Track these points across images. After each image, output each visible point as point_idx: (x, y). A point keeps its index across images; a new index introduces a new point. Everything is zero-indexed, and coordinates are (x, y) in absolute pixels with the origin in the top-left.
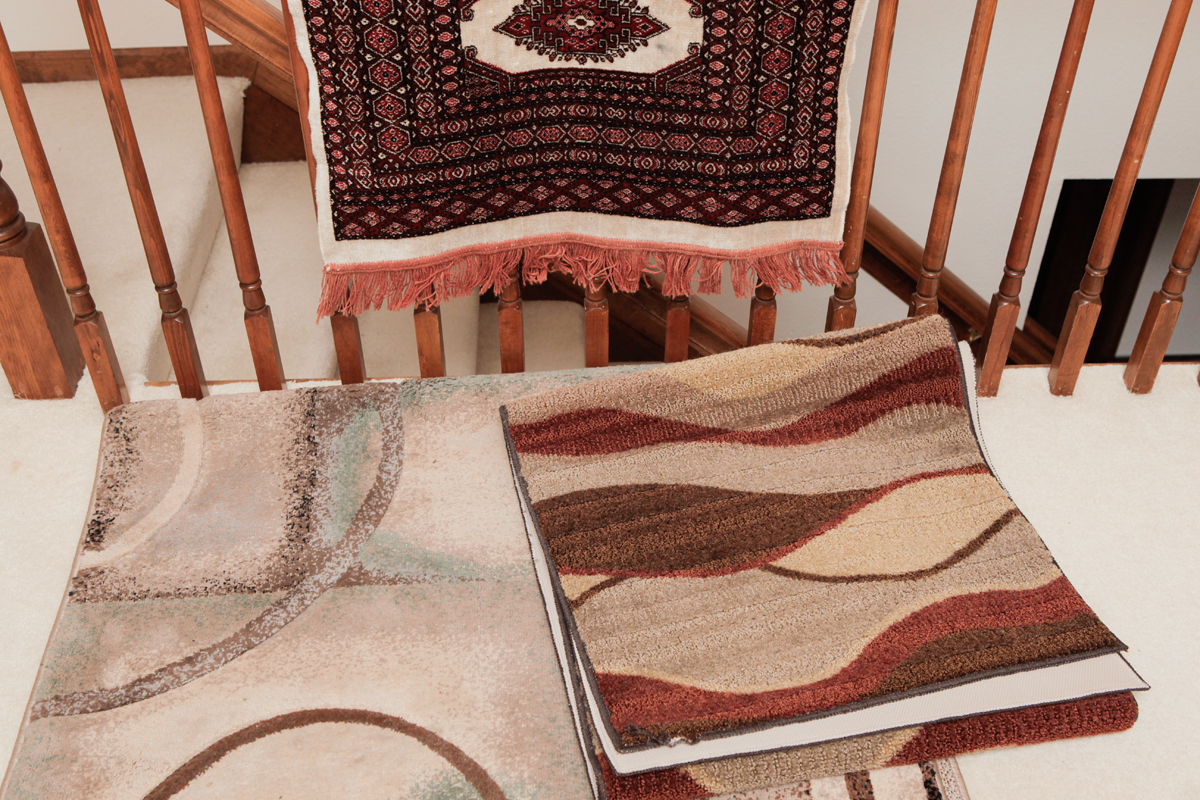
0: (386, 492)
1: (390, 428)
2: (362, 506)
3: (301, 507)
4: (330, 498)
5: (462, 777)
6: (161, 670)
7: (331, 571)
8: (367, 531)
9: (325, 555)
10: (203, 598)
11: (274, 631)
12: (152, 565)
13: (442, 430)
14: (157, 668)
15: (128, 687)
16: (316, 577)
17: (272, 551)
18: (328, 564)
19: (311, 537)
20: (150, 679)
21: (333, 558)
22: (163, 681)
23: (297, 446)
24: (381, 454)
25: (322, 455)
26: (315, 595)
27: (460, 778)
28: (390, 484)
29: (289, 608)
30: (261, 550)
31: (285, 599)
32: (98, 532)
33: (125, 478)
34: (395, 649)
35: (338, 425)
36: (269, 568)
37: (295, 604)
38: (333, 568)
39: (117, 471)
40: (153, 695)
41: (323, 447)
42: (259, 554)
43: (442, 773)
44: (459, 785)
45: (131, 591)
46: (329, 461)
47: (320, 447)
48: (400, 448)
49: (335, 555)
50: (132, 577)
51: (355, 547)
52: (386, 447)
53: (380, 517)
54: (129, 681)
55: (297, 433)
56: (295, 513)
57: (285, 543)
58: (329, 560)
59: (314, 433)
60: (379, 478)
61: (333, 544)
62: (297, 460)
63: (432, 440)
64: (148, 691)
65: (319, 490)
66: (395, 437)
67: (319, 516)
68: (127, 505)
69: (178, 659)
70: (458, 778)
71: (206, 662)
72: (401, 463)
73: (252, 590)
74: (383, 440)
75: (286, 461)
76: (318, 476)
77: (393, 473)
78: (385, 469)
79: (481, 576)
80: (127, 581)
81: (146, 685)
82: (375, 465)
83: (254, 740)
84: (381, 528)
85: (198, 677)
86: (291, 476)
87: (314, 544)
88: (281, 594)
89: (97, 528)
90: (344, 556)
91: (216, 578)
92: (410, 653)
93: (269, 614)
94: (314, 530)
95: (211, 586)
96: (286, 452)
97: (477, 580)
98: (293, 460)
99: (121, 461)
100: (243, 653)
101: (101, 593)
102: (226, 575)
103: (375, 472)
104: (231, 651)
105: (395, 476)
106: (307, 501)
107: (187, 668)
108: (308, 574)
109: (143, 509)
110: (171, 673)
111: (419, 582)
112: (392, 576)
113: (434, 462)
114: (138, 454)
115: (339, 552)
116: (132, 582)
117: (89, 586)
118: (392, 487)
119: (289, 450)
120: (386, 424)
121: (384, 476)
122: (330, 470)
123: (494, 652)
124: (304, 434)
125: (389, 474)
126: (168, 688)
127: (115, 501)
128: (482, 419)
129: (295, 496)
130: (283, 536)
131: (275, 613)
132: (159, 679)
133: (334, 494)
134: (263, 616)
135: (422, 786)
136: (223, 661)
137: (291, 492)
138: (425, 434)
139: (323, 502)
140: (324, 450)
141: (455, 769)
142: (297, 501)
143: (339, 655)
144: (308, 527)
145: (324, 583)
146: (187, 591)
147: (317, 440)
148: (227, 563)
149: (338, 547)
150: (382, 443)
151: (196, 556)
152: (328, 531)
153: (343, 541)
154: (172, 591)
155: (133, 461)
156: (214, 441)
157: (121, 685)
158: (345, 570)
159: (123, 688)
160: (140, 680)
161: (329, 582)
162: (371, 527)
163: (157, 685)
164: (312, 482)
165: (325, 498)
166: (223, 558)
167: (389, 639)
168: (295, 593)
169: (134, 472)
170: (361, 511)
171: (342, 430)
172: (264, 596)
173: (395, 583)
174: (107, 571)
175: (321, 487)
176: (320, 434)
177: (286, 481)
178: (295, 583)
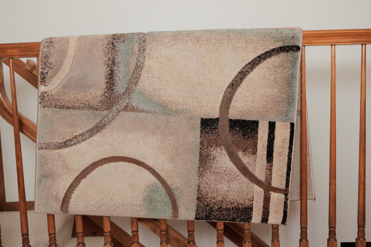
0: (139, 71)
1: (141, 42)
2: (131, 77)
3: (110, 74)
4: (120, 71)
5: (161, 185)
6: (73, 138)
7: (122, 104)
8: (133, 88)
9: (119, 97)
10: (82, 110)
11: (105, 126)
12: (64, 95)
13: (160, 45)
14: (72, 137)
15: (65, 143)
16: (117, 106)
17: (102, 93)
18: (120, 101)
19: (114, 89)
20: (70, 140)
21: (122, 99)
22: (74, 142)
23: (108, 46)
24: (138, 52)
25: (117, 51)
26: (117, 114)
27: (160, 185)
28: (140, 67)
29: (109, 118)
30: (98, 92)
31: (108, 115)
32: (44, 78)
33: (49, 54)
34: (142, 139)
35: (123, 39)
36: (101, 101)
37: (111, 117)
38: (122, 103)
39: (46, 50)
40: (72, 145)
41: (117, 48)
42: (98, 94)
43: (155, 183)
44: (160, 187)
45: (59, 105)
46: (119, 54)
47: (116, 47)
48: (144, 50)
49: (123, 98)
50: (58, 99)
51: (129, 95)
52: (139, 50)
53: (137, 82)
54: (65, 141)
55: (109, 41)
56: (108, 77)
57: (106, 90)
58: (121, 100)
59: (115, 41)
60: (137, 64)
61: (121, 93)
62: (108, 52)
63: (156, 49)
64: (70, 144)
65: (116, 67)
66: (143, 46)
67: (117, 79)
68: (51, 66)
69: (78, 134)
70: (159, 185)
71: (86, 136)
72: (144, 57)
73: (97, 109)
74: (138, 47)
75: (104, 52)
76: (115, 60)
77: (142, 62)
78: (139, 60)
79: (170, 113)
80: (57, 100)
81: (70, 142)
82: (136, 58)
83: (103, 165)
84: (138, 87)
85: (84, 141)
86: (106, 59)
87: (116, 92)
88: (106, 112)
89: (43, 76)
90: (125, 99)
91: (85, 103)
92: (147, 141)
93: (103, 120)
94: (115, 86)
95: (83, 106)
96: (104, 48)
97: (168, 114)
98: (107, 52)
99: (47, 46)
100: (96, 133)
101: (49, 104)
102: (88, 102)
103: (135, 61)
104: (93, 133)
105: (142, 63)
106: (112, 71)
107: (81, 137)
108: (114, 105)
109: (57, 69)
110: (76, 138)
111: (150, 113)
112: (141, 109)
113: (156, 58)
114: (54, 44)
115: (124, 97)
116: (59, 101)
117: (45, 101)
118: (141, 68)
119: (105, 47)
120: (140, 41)
121: (139, 63)
122: (119, 58)
123: (172, 144)
124: (111, 42)
125: (140, 62)
126: (76, 144)
127: (47, 64)
128: (175, 42)
129: (108, 68)
130: (105, 87)
131: (105, 120)
132: (73, 141)
133: (121, 70)
134: (101, 121)
135: (150, 186)
136: (91, 136)
137: (106, 66)
138: (154, 46)
139: (117, 73)
140: (118, 49)
141: (159, 182)
142: (109, 71)
143: (126, 139)
144: (113, 84)
145: (119, 109)
146: (76, 107)
147: (115, 45)
148: (88, 97)
149: (124, 95)
150: (138, 48)
151: (77, 93)
152: (120, 87)
153: (125, 92)
154: (71, 106)
155: (52, 46)
156: (80, 41)
157: (62, 142)
158: (126, 104)
159: (63, 143)
160: (67, 141)
161: (121, 109)
162: (134, 87)
163: (72, 143)
164: (114, 63)
165: (118, 71)
166: (86, 95)
167: (140, 135)
168: (111, 112)
169: (52, 51)
170: (130, 79)
171: (124, 41)
172: (101, 112)
173: (142, 112)
174: (49, 95)
175: (116, 65)
176: (117, 42)
177: (104, 62)
178: (110, 108)
